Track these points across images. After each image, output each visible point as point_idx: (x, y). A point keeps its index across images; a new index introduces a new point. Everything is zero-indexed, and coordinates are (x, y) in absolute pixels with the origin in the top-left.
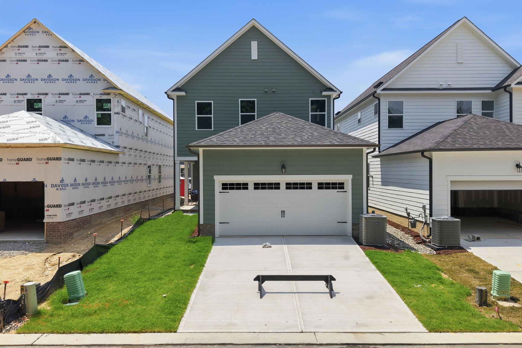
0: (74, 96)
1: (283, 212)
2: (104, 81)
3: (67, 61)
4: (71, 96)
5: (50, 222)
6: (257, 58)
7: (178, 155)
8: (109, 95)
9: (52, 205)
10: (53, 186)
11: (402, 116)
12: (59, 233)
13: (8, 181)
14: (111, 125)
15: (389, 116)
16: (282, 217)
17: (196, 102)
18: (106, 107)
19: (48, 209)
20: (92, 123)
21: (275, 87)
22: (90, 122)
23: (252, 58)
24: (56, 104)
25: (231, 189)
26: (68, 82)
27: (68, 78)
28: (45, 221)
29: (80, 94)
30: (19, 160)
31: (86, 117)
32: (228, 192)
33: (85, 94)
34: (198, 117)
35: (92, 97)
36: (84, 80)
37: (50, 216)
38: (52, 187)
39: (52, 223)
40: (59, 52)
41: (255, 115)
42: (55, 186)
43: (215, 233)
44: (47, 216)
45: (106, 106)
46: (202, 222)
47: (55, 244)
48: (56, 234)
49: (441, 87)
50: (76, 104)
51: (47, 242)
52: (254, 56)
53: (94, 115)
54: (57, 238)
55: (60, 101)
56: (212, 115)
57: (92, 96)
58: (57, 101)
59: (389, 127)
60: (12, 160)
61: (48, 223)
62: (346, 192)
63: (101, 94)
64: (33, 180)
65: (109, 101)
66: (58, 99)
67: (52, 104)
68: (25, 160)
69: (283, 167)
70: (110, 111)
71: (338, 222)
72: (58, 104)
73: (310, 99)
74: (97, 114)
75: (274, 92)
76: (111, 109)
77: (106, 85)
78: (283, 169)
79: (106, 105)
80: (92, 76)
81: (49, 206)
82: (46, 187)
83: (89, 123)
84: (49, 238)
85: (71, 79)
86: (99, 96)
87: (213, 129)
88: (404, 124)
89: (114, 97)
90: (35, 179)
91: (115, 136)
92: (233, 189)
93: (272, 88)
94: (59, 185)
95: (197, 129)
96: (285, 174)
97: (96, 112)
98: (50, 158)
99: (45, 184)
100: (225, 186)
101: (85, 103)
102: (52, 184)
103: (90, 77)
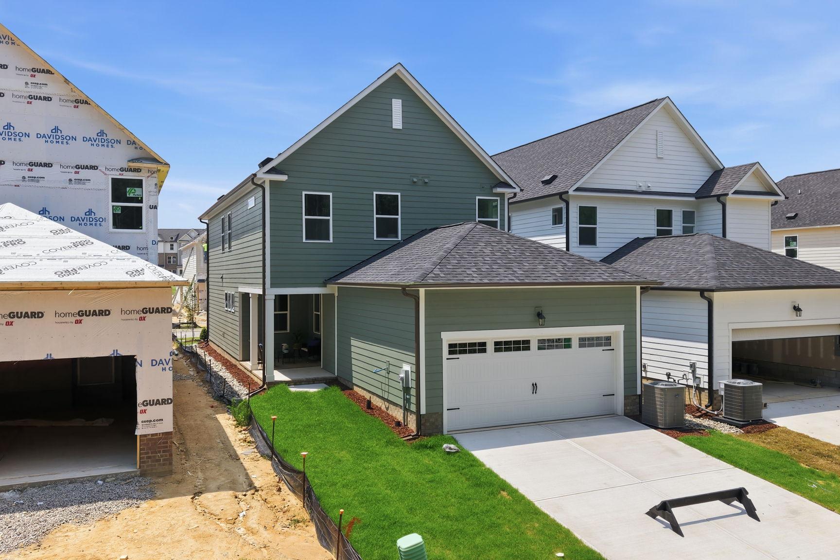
0: (64, 170)
1: (535, 386)
2: (128, 144)
3: (48, 99)
4: (56, 168)
5: (149, 435)
6: (401, 128)
7: (273, 285)
8: (138, 172)
9: (153, 400)
10: (154, 363)
11: (595, 228)
12: (168, 454)
13: (56, 357)
14: (142, 229)
15: (580, 227)
16: (533, 393)
17: (304, 193)
18: (132, 195)
19: (143, 408)
20: (103, 223)
21: (428, 176)
22: (98, 222)
23: (394, 127)
24: (23, 183)
25: (461, 352)
26: (49, 140)
27: (50, 133)
28: (138, 432)
29: (77, 167)
30: (81, 313)
31: (90, 212)
32: (458, 358)
33: (87, 167)
34: (306, 219)
35: (103, 174)
36: (85, 139)
37: (148, 423)
38: (152, 365)
39: (152, 435)
40: (30, 80)
41: (397, 219)
42: (159, 363)
43: (443, 428)
44: (142, 422)
45: (133, 193)
46: (423, 411)
47: (159, 477)
48: (162, 456)
49: (640, 190)
50: (67, 185)
51: (143, 474)
52: (397, 123)
53: (107, 208)
54: (164, 465)
55: (33, 179)
56: (329, 216)
57: (103, 172)
58: (24, 177)
59: (580, 244)
60: (65, 315)
61: (145, 436)
62: (613, 350)
63: (122, 170)
64: (113, 354)
65: (139, 184)
66: (28, 174)
67: (14, 184)
68: (94, 313)
69: (540, 315)
70: (141, 201)
71: (604, 396)
72: (28, 183)
73: (477, 198)
74: (113, 206)
75: (426, 183)
76: (142, 198)
77: (132, 153)
78: (539, 318)
79: (133, 191)
80: (102, 133)
81: (146, 403)
82: (141, 366)
83: (96, 224)
84: (148, 466)
85: (56, 135)
86: (118, 173)
87: (331, 241)
88: (598, 240)
89: (148, 177)
90: (117, 350)
91: (150, 251)
92: (464, 352)
93: (422, 177)
94: (167, 361)
95: (304, 240)
96: (542, 326)
97: (111, 204)
98: (150, 308)
99: (139, 360)
100: (454, 349)
101: (88, 185)
102: (152, 360)
103: (99, 134)
